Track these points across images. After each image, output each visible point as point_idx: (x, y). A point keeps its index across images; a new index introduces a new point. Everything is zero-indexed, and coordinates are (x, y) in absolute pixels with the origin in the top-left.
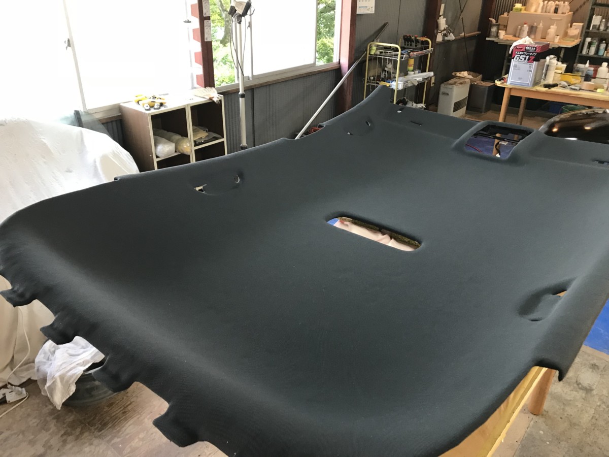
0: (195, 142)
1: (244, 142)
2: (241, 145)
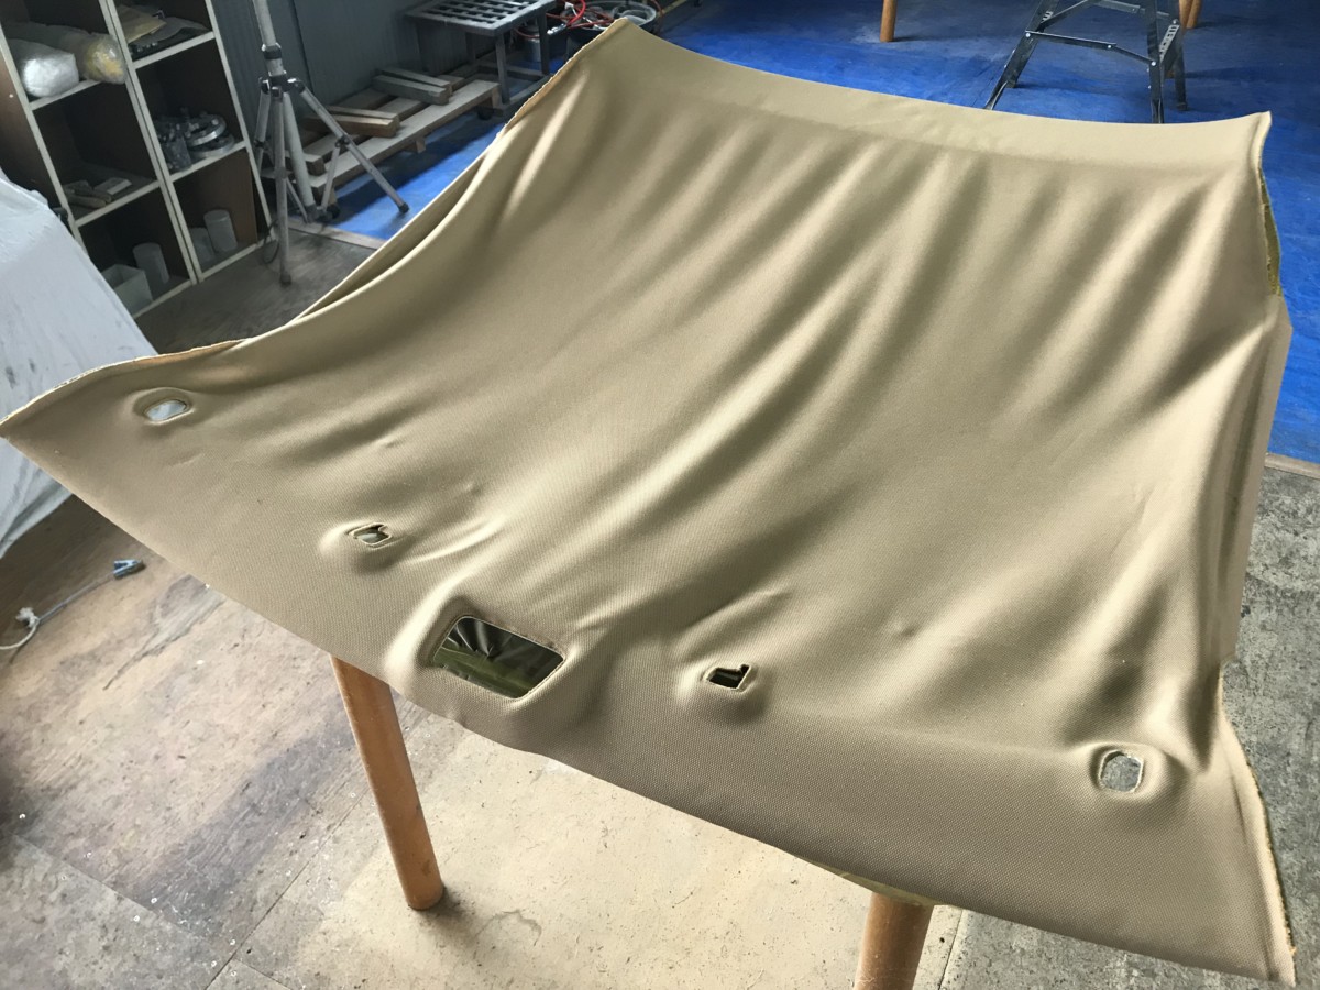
0: (132, 47)
1: (270, 40)
2: (264, 47)
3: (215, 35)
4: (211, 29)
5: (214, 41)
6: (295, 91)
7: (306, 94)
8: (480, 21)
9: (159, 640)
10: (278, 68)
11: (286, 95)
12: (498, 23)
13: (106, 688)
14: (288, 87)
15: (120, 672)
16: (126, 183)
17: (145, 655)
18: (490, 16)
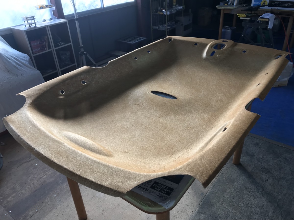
1: (81, 44)
2: (80, 46)
3: (71, 43)
4: (70, 42)
5: (71, 45)
6: (85, 55)
7: (88, 56)
8: (131, 42)
9: (30, 159)
10: (82, 50)
11: (83, 55)
12: (134, 42)
13: (17, 168)
14: (84, 54)
15: (21, 165)
16: (51, 71)
17: (27, 162)
18: (133, 41)
